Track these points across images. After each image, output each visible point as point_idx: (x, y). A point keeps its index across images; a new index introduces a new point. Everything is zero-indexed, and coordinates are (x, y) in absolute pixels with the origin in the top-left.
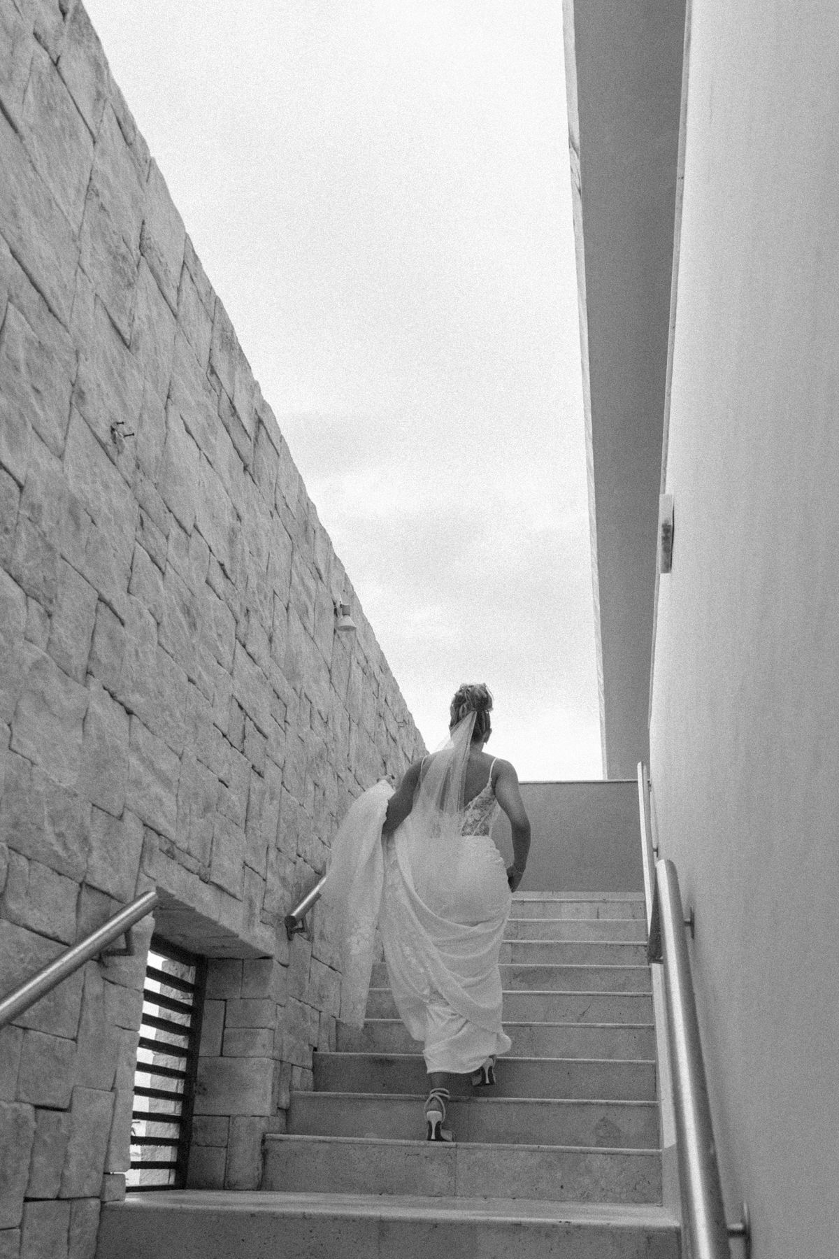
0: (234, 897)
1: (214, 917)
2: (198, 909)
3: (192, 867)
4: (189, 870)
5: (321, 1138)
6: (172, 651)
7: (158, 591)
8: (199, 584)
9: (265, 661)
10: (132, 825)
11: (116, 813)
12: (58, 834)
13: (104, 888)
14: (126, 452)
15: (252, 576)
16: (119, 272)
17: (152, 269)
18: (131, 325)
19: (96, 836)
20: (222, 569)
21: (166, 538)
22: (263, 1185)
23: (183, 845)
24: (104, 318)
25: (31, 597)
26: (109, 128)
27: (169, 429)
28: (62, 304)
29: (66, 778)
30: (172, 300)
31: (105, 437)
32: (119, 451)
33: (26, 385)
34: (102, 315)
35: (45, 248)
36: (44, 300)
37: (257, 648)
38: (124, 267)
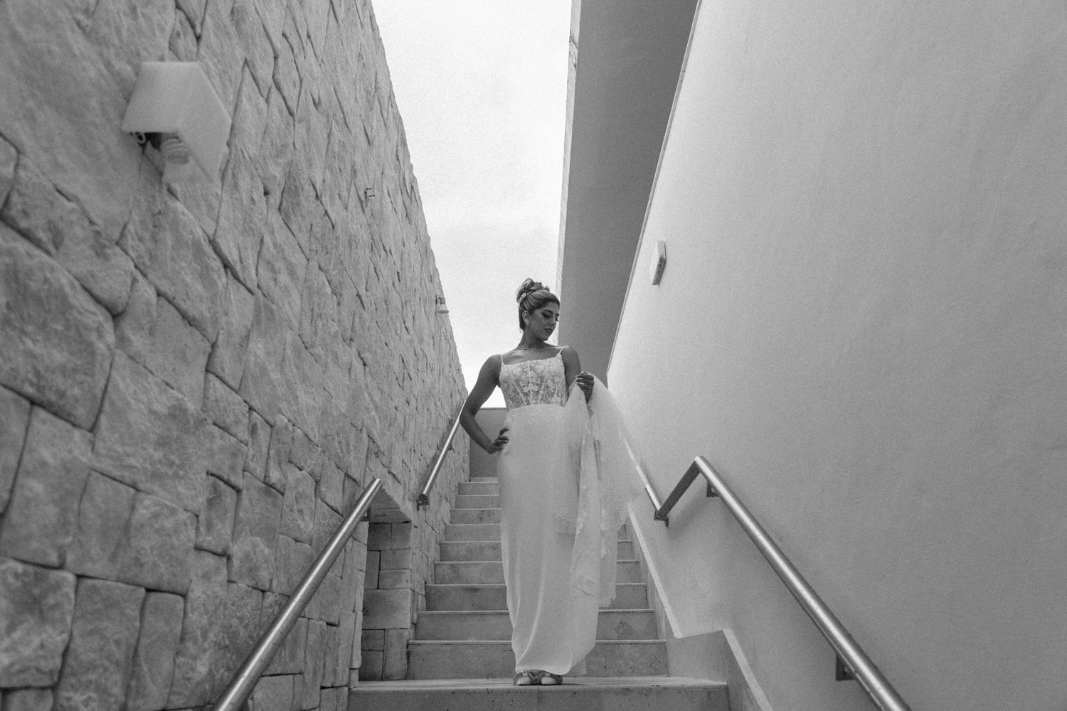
0: (399, 482)
1: (392, 495)
2: (387, 491)
3: (384, 463)
4: (383, 465)
5: (446, 641)
6: (380, 326)
7: (377, 290)
8: (390, 285)
9: (412, 332)
10: (365, 435)
11: (359, 429)
12: (340, 443)
13: (355, 477)
14: (369, 206)
15: (408, 280)
16: (368, 101)
17: (379, 100)
18: (371, 132)
19: (352, 443)
20: (398, 276)
21: (380, 257)
22: (408, 676)
23: (382, 449)
24: (363, 128)
25: (334, 293)
26: (367, 21)
27: (383, 192)
28: (350, 120)
29: (343, 406)
30: (385, 116)
31: (363, 197)
32: (367, 206)
33: (337, 167)
34: (362, 126)
35: (345, 88)
36: (344, 117)
37: (409, 324)
38: (370, 98)
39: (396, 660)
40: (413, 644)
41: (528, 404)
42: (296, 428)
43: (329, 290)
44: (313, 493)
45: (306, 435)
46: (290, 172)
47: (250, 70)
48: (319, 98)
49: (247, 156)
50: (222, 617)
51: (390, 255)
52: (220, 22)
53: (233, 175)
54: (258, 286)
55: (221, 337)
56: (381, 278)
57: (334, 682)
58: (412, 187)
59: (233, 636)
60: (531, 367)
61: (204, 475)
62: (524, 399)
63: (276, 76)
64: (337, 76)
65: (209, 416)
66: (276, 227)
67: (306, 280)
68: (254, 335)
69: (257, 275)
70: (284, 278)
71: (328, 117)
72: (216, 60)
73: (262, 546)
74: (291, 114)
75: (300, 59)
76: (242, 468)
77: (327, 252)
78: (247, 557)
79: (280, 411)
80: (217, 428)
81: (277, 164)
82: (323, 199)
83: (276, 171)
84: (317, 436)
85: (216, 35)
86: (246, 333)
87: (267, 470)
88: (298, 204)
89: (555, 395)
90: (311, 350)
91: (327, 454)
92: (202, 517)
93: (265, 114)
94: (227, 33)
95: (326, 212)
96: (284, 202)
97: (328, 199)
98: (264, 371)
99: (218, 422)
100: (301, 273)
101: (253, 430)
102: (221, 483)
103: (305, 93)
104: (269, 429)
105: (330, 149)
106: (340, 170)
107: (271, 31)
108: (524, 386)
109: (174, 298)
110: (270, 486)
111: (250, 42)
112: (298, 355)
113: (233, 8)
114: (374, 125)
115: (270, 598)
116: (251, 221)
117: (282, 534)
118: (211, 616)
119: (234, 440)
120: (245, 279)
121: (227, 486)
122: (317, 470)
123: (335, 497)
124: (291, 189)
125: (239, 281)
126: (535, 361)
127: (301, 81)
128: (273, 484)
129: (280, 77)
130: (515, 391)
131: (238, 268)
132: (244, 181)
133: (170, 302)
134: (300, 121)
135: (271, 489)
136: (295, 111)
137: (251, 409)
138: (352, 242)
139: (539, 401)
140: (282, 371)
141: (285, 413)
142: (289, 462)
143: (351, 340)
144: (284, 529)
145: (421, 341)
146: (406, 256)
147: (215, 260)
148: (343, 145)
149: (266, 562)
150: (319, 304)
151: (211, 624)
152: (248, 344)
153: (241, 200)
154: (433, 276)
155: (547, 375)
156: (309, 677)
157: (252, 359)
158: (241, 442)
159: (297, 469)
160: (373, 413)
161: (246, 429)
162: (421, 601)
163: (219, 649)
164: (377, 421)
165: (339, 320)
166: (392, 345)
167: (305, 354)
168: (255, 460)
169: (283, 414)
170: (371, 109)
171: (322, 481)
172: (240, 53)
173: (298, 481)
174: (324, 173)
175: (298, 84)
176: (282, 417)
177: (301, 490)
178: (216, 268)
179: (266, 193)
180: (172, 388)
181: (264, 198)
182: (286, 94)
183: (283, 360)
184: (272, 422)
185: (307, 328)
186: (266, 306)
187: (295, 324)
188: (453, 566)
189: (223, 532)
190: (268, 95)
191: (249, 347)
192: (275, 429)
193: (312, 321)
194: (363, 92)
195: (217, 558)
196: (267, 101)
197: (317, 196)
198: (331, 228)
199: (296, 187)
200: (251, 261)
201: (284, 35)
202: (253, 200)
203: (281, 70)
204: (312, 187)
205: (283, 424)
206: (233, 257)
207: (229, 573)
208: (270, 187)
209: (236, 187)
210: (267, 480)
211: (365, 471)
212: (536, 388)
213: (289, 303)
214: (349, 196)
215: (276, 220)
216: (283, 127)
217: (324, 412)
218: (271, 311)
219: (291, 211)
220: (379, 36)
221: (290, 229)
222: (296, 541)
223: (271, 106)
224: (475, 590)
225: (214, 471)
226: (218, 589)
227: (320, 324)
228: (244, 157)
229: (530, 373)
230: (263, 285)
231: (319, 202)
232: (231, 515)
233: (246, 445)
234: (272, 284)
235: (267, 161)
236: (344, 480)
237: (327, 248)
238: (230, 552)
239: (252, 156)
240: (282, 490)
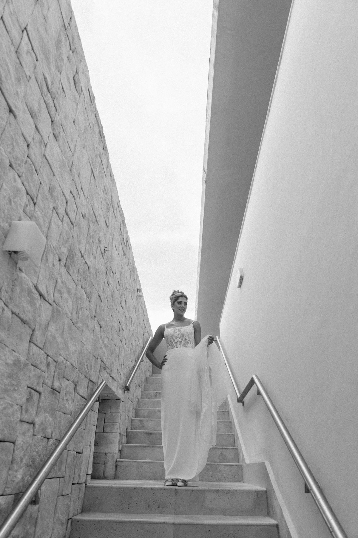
0: (115, 380)
1: (111, 387)
2: (109, 386)
3: (108, 372)
4: (108, 373)
6: (109, 308)
7: (108, 292)
8: (114, 288)
9: (124, 308)
10: (99, 360)
11: (97, 357)
12: (87, 365)
13: (93, 381)
14: (106, 255)
15: (124, 283)
16: (107, 208)
17: (112, 206)
18: (108, 221)
19: (93, 365)
20: (119, 283)
21: (110, 276)
22: (115, 477)
23: (107, 365)
24: (105, 221)
25: (88, 297)
26: (108, 174)
27: (113, 247)
28: (99, 219)
29: (89, 348)
30: (115, 213)
31: (103, 252)
32: (105, 255)
33: (92, 242)
34: (104, 220)
35: (97, 206)
36: (96, 219)
37: (123, 304)
38: (108, 207)
39: (110, 470)
40: (119, 461)
41: (177, 347)
42: (67, 361)
43: (85, 296)
44: (73, 391)
45: (71, 364)
46: (70, 249)
47: (55, 211)
48: (85, 214)
49: (52, 247)
50: (29, 452)
51: (115, 274)
52: (44, 195)
53: (46, 257)
54: (54, 301)
55: (37, 326)
56: (110, 286)
57: (79, 481)
58: (127, 241)
59: (33, 460)
60: (178, 330)
61: (26, 388)
62: (175, 345)
63: (67, 210)
64: (93, 202)
65: (29, 362)
66: (63, 274)
67: (75, 294)
68: (51, 323)
69: (54, 296)
70: (65, 295)
71: (88, 220)
72: (41, 211)
73: (49, 417)
74: (72, 224)
75: (77, 200)
76: (42, 383)
77: (85, 280)
78: (42, 423)
79: (60, 355)
80: (32, 366)
81: (65, 247)
82: (85, 257)
83: (64, 250)
84: (77, 364)
85: (43, 201)
86: (48, 323)
87: (53, 382)
88: (73, 262)
89: (189, 343)
90: (76, 325)
91: (81, 371)
92: (24, 407)
93: (61, 227)
94: (47, 199)
95: (86, 262)
96: (67, 262)
97: (87, 256)
98: (54, 338)
99: (33, 364)
100: (73, 292)
101: (48, 365)
102: (33, 391)
103: (79, 213)
104: (55, 363)
105: (89, 234)
106: (93, 242)
107: (65, 192)
108: (175, 339)
109: (19, 314)
110: (54, 390)
111: (56, 199)
112: (70, 328)
113: (50, 187)
114: (110, 218)
115: (51, 442)
116: (52, 274)
117: (58, 411)
118: (25, 452)
119: (39, 371)
120: (48, 299)
121: (35, 392)
122: (76, 380)
123: (83, 391)
124: (71, 256)
125: (46, 301)
126: (180, 327)
127: (77, 209)
128: (56, 389)
129: (68, 210)
130: (171, 341)
131: (46, 296)
132: (51, 257)
133: (17, 316)
134: (76, 226)
135: (55, 391)
136: (74, 222)
137: (48, 356)
138: (97, 272)
139: (182, 346)
140: (62, 337)
141: (62, 355)
142: (63, 377)
143: (95, 317)
144: (59, 409)
145: (129, 311)
146: (123, 273)
147: (36, 294)
148: (95, 231)
149: (50, 424)
150: (81, 304)
151: (24, 455)
152: (48, 328)
153: (49, 266)
154: (136, 280)
155: (185, 334)
156: (67, 478)
157: (49, 334)
158: (42, 371)
159: (67, 380)
160: (104, 349)
161: (45, 365)
162: (124, 439)
163: (27, 467)
164: (106, 353)
165: (89, 309)
166: (114, 316)
167: (73, 327)
168: (48, 379)
169: (62, 356)
170: (109, 211)
171: (78, 385)
172: (51, 205)
173: (67, 386)
174: (86, 245)
175: (76, 210)
176: (61, 357)
177: (68, 390)
178: (37, 298)
179: (60, 260)
180: (15, 352)
181: (58, 263)
182: (70, 216)
183: (63, 332)
184: (56, 360)
185: (75, 315)
186: (57, 309)
187: (70, 315)
188: (140, 421)
189: (32, 413)
190: (62, 219)
191: (48, 329)
192: (58, 363)
193: (77, 312)
194: (105, 205)
195: (29, 424)
196: (62, 221)
197: (82, 256)
198: (88, 269)
199: (73, 255)
200: (51, 292)
201: (71, 192)
202: (54, 265)
203: (68, 207)
204: (80, 253)
205: (62, 361)
206: (43, 291)
207: (34, 431)
208: (61, 258)
209: (47, 261)
210: (53, 387)
211: (99, 377)
212: (180, 340)
213: (67, 306)
214: (96, 253)
215: (63, 271)
216: (68, 230)
217: (81, 353)
218: (59, 311)
219: (70, 265)
220: (114, 178)
221: (69, 273)
222: (64, 414)
223: (64, 224)
224: (151, 434)
225: (30, 386)
226: (28, 439)
227: (80, 312)
228: (51, 248)
229: (178, 333)
230: (56, 300)
231: (83, 258)
232: (36, 404)
233: (44, 372)
234: (60, 299)
235: (61, 247)
236: (88, 383)
237: (85, 278)
238: (34, 422)
239: (54, 246)
240: (59, 391)
